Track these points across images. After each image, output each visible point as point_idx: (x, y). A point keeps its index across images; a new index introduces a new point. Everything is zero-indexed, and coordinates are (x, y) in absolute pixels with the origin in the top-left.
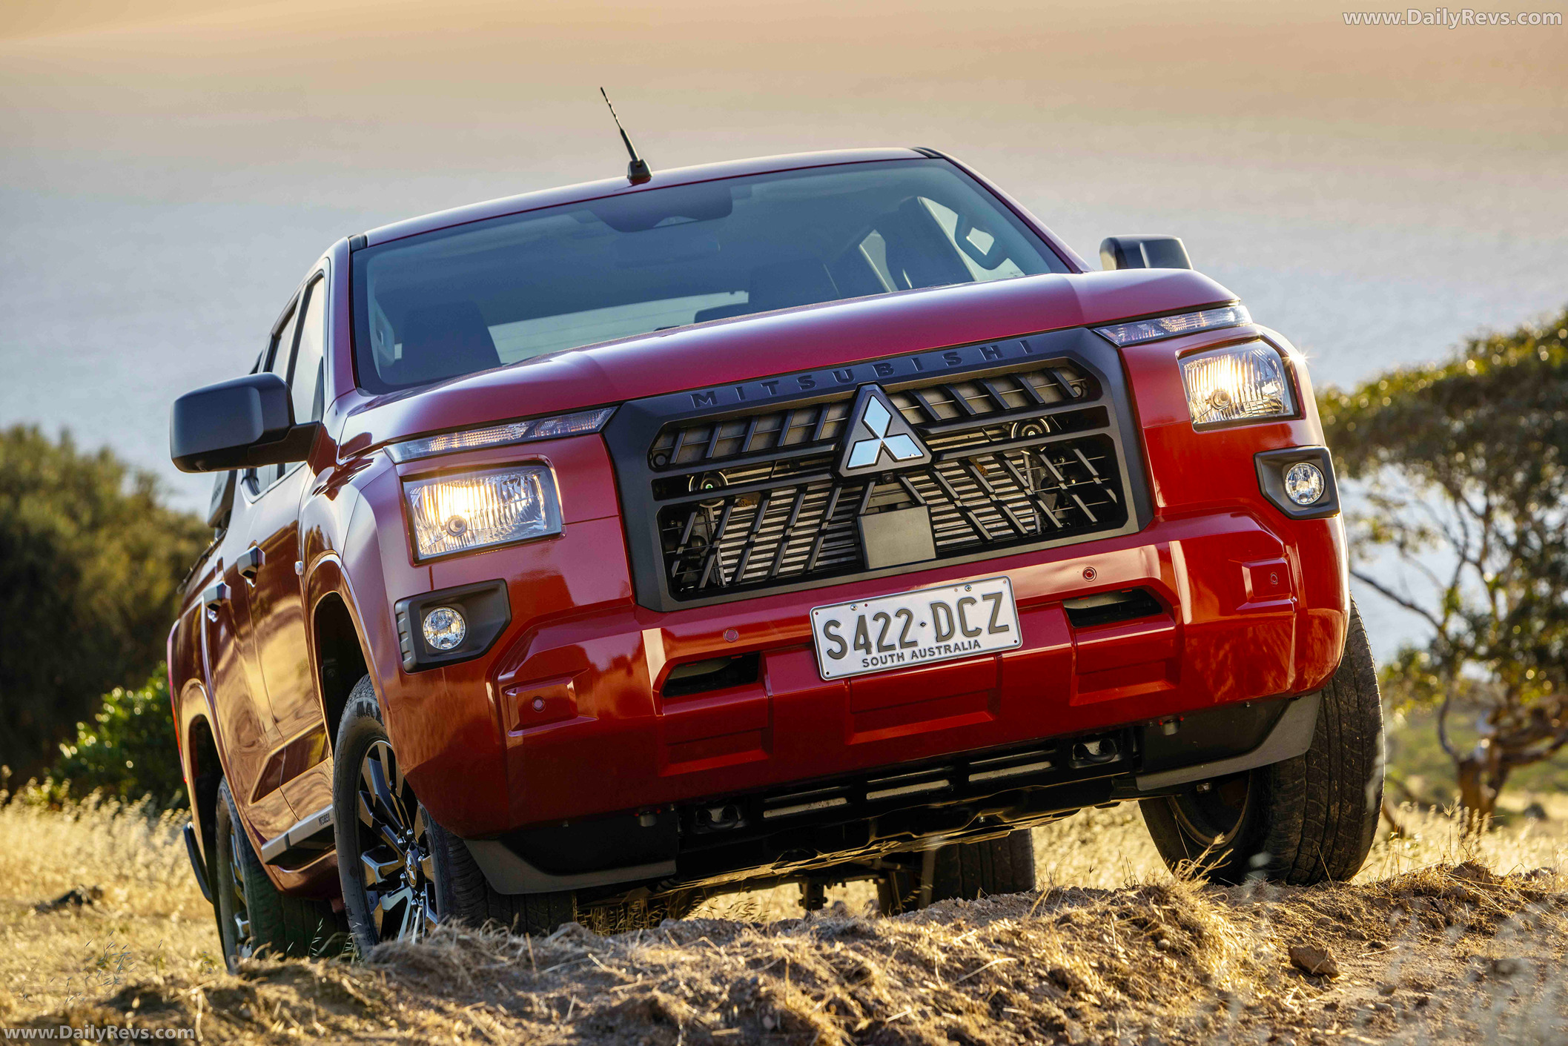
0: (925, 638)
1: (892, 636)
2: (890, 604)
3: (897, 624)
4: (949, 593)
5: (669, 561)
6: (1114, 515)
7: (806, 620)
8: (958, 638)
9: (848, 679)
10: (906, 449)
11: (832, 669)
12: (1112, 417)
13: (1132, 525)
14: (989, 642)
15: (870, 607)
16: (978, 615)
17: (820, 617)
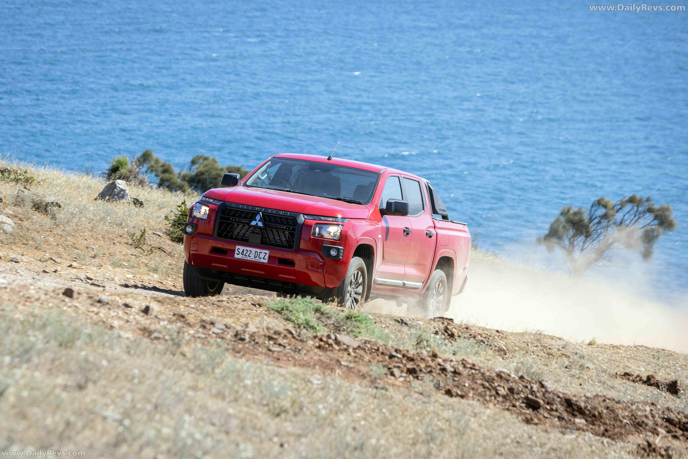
0: (252, 256)
1: (247, 254)
2: (249, 249)
3: (249, 252)
4: (259, 251)
5: (219, 229)
6: (290, 247)
7: (235, 247)
8: (258, 258)
9: (239, 259)
10: (260, 224)
11: (236, 256)
12: (296, 230)
13: (294, 249)
14: (262, 261)
15: (246, 248)
16: (262, 255)
17: (237, 247)
